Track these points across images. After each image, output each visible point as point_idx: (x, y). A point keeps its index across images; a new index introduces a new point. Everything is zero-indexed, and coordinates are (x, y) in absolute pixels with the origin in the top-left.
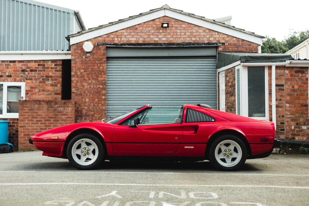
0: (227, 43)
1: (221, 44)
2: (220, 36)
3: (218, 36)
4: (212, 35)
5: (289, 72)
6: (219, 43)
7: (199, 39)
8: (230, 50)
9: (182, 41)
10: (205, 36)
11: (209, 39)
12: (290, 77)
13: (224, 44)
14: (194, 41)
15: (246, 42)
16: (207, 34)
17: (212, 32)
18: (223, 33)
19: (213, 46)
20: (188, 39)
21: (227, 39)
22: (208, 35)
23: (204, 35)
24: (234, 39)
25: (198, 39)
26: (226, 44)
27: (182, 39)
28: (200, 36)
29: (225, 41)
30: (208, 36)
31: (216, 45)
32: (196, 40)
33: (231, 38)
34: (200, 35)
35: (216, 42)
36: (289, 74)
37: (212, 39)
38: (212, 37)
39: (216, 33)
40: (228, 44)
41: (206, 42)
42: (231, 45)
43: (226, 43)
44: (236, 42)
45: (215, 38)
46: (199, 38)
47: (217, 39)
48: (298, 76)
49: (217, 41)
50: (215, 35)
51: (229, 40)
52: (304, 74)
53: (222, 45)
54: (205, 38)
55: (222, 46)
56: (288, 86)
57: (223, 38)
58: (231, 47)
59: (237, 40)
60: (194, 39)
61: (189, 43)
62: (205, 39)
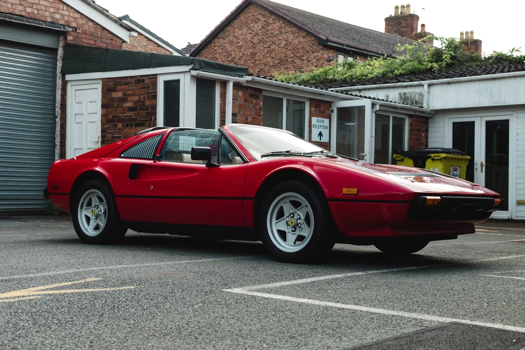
0: (81, 29)
1: (70, 30)
2: (70, 13)
3: (67, 13)
4: (58, 9)
5: (243, 95)
6: (69, 26)
7: (38, 12)
8: (84, 43)
9: (8, 8)
10: (47, 9)
11: (53, 15)
12: (244, 103)
13: (76, 29)
14: (28, 13)
15: (108, 32)
16: (49, 5)
17: (58, 3)
18: (75, 10)
19: (59, 29)
20: (20, 8)
21: (81, 22)
22: (51, 7)
23: (45, 6)
24: (91, 24)
25: (36, 12)
26: (78, 31)
27: (10, 6)
28: (39, 7)
29: (77, 25)
30: (52, 10)
31: (64, 29)
32: (33, 13)
33: (87, 22)
34: (39, 4)
35: (64, 24)
36: (243, 98)
37: (57, 16)
38: (57, 13)
39: (65, 7)
40: (82, 31)
41: (49, 20)
42: (85, 33)
43: (79, 29)
44: (93, 31)
45: (63, 15)
46: (38, 10)
47: (66, 18)
48: (252, 103)
49: (66, 21)
50: (63, 10)
51: (83, 24)
52: (258, 100)
53: (73, 31)
54: (47, 12)
55: (72, 33)
56: (242, 116)
57: (75, 18)
58: (86, 37)
59: (95, 26)
60: (29, 10)
61: (21, 16)
62: (47, 14)
